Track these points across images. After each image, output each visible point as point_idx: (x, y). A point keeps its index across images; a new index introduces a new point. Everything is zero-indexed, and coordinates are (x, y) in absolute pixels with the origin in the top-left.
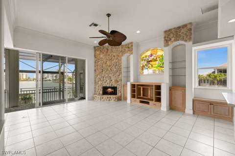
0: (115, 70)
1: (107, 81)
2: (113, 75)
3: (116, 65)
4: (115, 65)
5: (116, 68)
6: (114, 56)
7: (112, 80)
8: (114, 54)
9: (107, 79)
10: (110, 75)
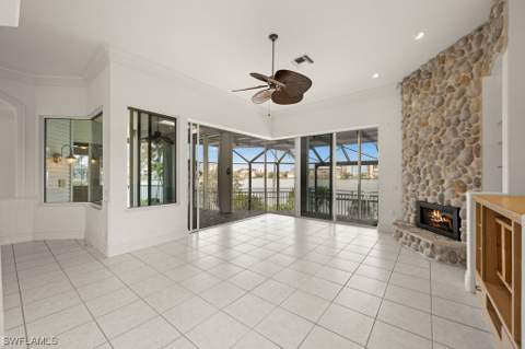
0: (454, 140)
1: (428, 182)
2: (448, 163)
3: (459, 121)
4: (453, 120)
5: (455, 133)
6: (451, 89)
7: (443, 181)
8: (451, 81)
9: (428, 177)
10: (437, 163)
